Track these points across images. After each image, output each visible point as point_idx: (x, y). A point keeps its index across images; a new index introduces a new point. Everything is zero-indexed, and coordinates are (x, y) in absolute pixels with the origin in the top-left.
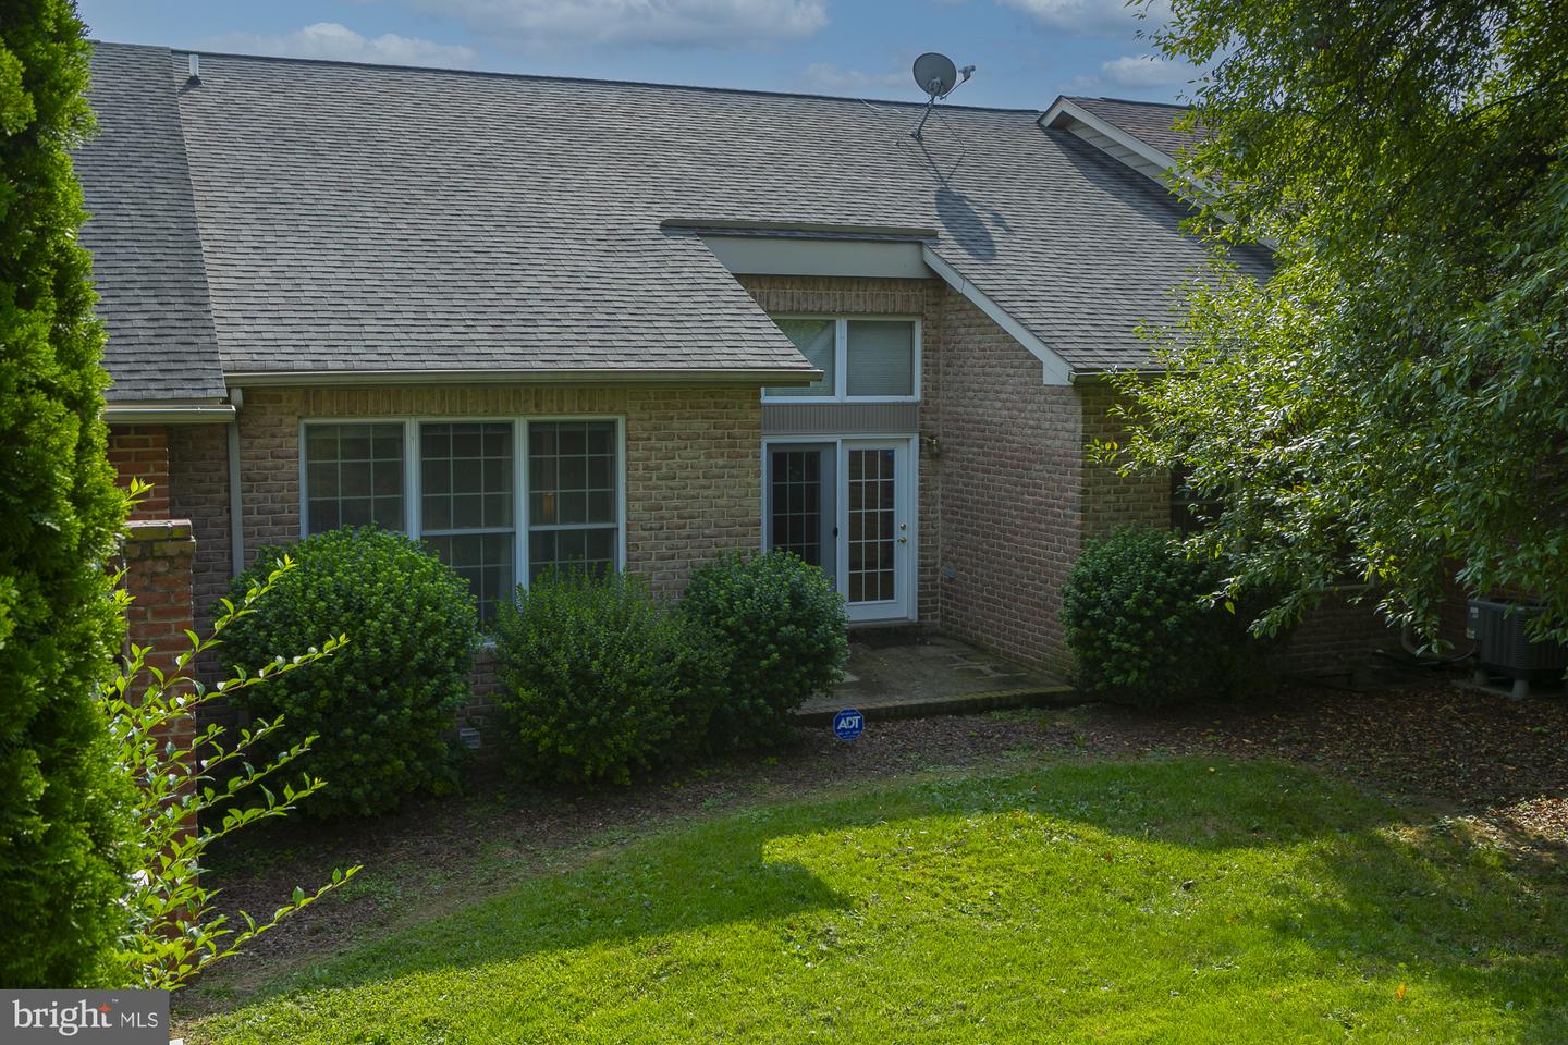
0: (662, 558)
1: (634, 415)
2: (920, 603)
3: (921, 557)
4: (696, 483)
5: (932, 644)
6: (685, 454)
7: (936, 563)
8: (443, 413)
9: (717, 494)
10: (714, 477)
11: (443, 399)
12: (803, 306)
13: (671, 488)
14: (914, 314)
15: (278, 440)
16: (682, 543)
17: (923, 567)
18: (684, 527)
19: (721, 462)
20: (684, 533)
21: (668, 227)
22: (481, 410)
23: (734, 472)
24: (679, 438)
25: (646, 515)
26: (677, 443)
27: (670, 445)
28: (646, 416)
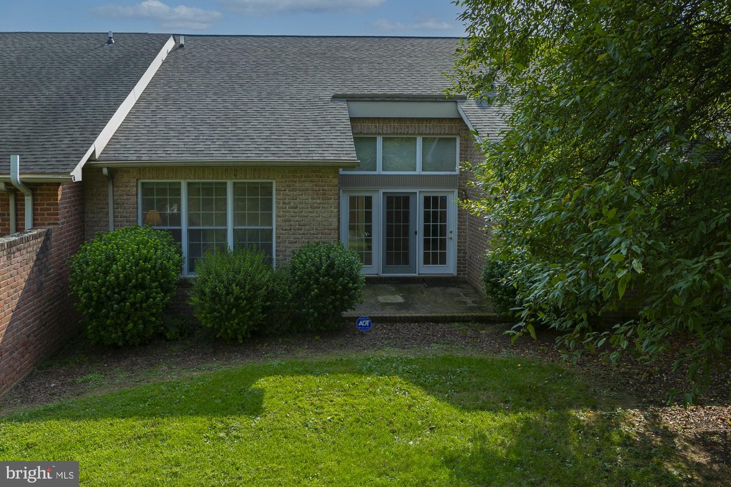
0: (291, 243)
1: (278, 180)
2: (458, 267)
3: (458, 246)
4: (307, 210)
5: (458, 287)
6: (301, 197)
7: (465, 249)
8: (195, 178)
9: (316, 215)
10: (315, 208)
11: (195, 172)
12: (399, 131)
13: (295, 212)
14: (455, 134)
15: (128, 189)
16: (300, 237)
17: (459, 251)
18: (301, 229)
19: (318, 201)
20: (301, 232)
21: (336, 97)
22: (211, 177)
23: (325, 206)
24: (299, 190)
25: (283, 224)
26: (298, 192)
27: (295, 193)
28: (284, 180)
